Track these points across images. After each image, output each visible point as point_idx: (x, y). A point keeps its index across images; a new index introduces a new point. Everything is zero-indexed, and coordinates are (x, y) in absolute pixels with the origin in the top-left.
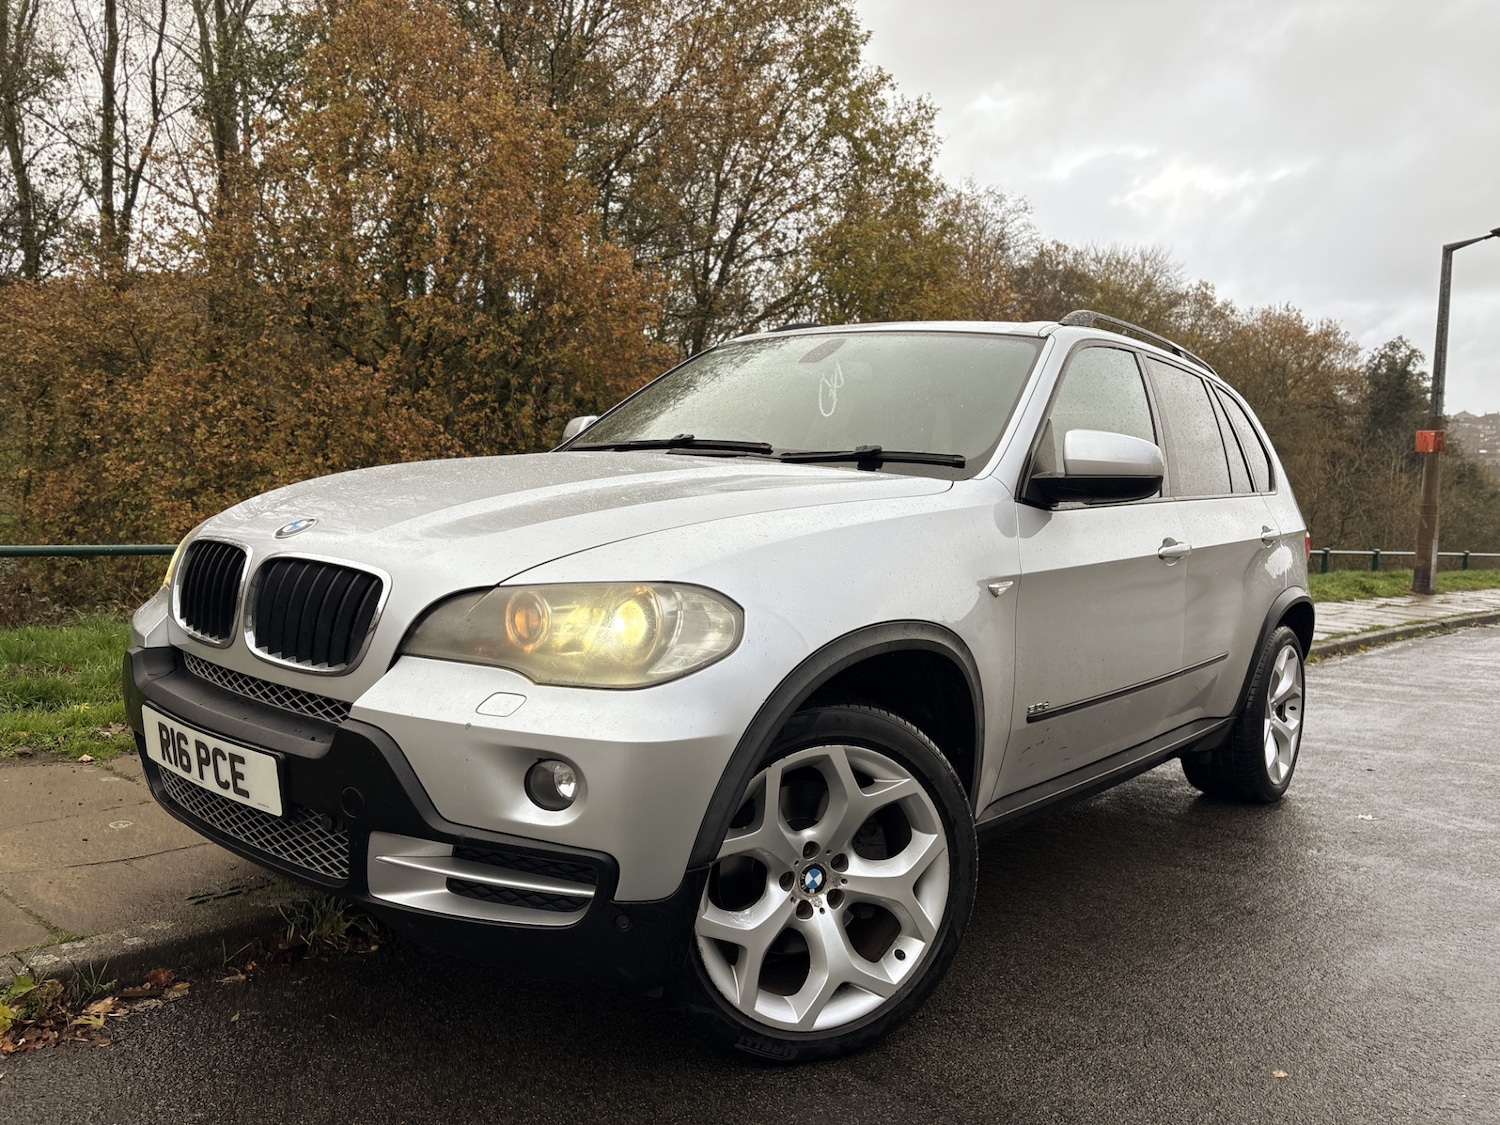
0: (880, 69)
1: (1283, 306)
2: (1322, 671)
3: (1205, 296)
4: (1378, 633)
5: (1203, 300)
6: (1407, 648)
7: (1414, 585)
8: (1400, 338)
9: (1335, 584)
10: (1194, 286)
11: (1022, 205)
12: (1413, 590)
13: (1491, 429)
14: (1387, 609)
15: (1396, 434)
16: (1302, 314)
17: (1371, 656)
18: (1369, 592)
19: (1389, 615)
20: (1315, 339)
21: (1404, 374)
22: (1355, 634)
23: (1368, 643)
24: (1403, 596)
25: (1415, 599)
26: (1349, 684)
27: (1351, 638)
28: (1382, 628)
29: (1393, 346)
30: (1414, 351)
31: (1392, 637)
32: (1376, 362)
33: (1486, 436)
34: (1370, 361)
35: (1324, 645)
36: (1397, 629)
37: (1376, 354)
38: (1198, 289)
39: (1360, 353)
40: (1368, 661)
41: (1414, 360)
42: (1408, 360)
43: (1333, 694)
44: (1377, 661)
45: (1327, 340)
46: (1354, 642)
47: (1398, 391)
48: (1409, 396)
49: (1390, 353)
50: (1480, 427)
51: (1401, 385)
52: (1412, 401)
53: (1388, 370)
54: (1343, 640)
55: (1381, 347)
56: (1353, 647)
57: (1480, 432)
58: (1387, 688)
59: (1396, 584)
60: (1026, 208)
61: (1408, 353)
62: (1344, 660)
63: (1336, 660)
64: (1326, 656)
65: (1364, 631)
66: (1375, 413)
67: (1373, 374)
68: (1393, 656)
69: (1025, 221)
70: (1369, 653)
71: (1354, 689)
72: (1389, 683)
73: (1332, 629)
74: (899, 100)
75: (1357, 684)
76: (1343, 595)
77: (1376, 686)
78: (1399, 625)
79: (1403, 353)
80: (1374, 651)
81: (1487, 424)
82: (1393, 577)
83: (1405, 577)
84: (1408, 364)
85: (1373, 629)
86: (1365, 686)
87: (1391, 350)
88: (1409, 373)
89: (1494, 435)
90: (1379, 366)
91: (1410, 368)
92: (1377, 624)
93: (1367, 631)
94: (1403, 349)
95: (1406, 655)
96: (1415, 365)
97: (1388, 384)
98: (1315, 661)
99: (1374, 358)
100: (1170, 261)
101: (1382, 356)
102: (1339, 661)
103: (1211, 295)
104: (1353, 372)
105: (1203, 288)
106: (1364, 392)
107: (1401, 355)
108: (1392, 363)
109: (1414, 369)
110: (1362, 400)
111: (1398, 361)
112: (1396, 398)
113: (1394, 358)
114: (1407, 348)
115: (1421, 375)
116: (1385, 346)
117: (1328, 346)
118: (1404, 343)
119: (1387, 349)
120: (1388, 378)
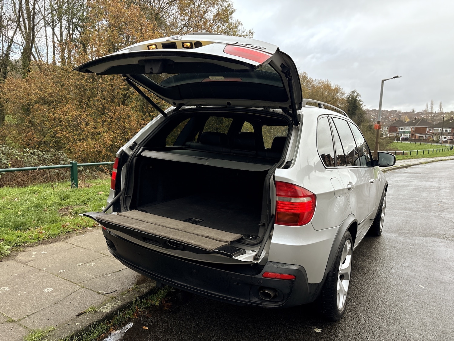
0: (238, 20)
1: (326, 80)
3: (305, 76)
8: (355, 90)
10: (302, 73)
13: (374, 114)
15: (354, 117)
16: (331, 83)
20: (334, 90)
21: (356, 100)
29: (353, 92)
30: (358, 94)
33: (373, 115)
34: (347, 96)
37: (349, 94)
38: (303, 74)
39: (345, 94)
41: (358, 96)
45: (337, 90)
47: (354, 105)
48: (357, 106)
49: (352, 94)
50: (371, 113)
51: (355, 103)
52: (358, 108)
53: (352, 99)
57: (371, 114)
61: (357, 94)
66: (349, 111)
67: (348, 100)
74: (243, 29)
79: (355, 94)
81: (373, 112)
84: (357, 97)
87: (353, 93)
89: (375, 115)
90: (349, 98)
91: (357, 98)
94: (356, 93)
96: (358, 98)
97: (352, 103)
99: (348, 95)
101: (351, 95)
103: (307, 76)
104: (343, 99)
105: (304, 74)
106: (345, 104)
107: (355, 95)
108: (352, 97)
109: (358, 99)
110: (345, 107)
111: (354, 96)
112: (354, 107)
113: (353, 96)
114: (357, 93)
115: (360, 100)
116: (351, 92)
117: (337, 92)
118: (356, 92)
119: (352, 93)
120: (351, 101)
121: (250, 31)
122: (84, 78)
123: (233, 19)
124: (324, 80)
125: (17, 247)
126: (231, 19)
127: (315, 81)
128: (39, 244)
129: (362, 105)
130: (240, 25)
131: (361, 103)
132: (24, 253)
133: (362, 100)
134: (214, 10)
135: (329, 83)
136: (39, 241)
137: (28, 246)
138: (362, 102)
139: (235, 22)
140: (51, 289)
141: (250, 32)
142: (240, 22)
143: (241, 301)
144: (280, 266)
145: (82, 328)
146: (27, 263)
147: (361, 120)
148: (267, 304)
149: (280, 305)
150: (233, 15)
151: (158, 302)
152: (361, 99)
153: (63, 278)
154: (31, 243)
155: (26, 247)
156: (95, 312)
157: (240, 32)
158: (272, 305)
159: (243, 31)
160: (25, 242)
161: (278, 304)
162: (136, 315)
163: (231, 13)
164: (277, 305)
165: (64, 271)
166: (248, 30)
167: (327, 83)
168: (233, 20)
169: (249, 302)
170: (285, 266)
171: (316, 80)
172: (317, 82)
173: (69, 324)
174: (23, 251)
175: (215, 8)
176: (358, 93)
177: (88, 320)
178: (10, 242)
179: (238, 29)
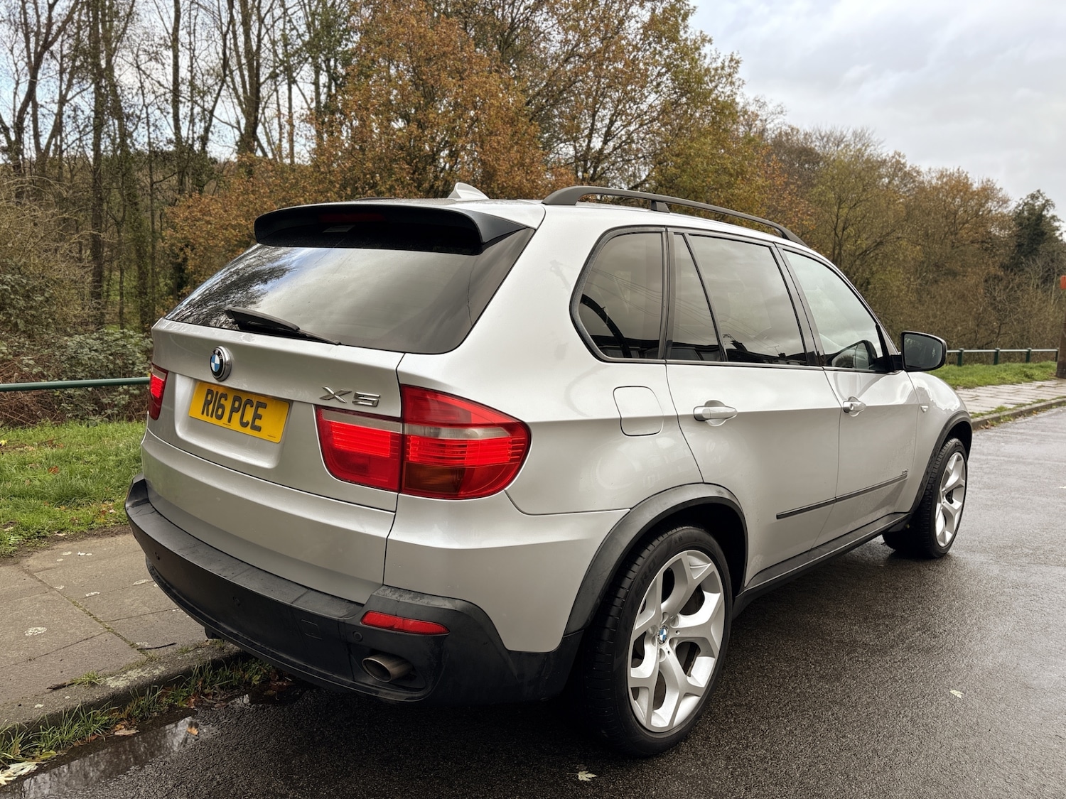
0: (701, 32)
1: (956, 170)
2: (1017, 426)
3: (898, 162)
4: (1042, 404)
5: (898, 166)
6: (1059, 412)
7: (1057, 373)
8: (1039, 191)
9: (1007, 373)
10: (891, 155)
11: (779, 109)
12: (1056, 376)
14: (1043, 389)
15: (1034, 260)
16: (969, 176)
17: (1040, 417)
18: (1030, 378)
19: (1045, 393)
20: (977, 193)
21: (1040, 217)
22: (1030, 404)
23: (1037, 410)
24: (1051, 380)
25: (1059, 382)
26: (1035, 432)
27: (1028, 407)
28: (1044, 401)
29: (1033, 197)
30: (1047, 201)
31: (1050, 406)
32: (1021, 208)
34: (1016, 208)
35: (1015, 411)
36: (1053, 402)
37: (1021, 202)
38: (893, 157)
39: (1010, 203)
40: (1041, 420)
41: (1048, 207)
42: (1044, 207)
43: (1028, 437)
44: (1045, 420)
45: (987, 193)
46: (1030, 409)
47: (1035, 229)
48: (1043, 234)
49: (1031, 202)
51: (1038, 225)
52: (1046, 237)
53: (1029, 214)
54: (1024, 408)
55: (1024, 197)
56: (1030, 412)
58: (1056, 434)
59: (1044, 372)
60: (782, 112)
61: (1044, 202)
62: (1026, 420)
63: (1021, 419)
64: (1016, 418)
65: (1034, 403)
66: (1020, 245)
67: (1018, 215)
68: (1053, 417)
69: (781, 120)
70: (1039, 416)
71: (1038, 435)
72: (1055, 432)
73: (1015, 402)
74: (713, 52)
75: (1038, 432)
76: (1015, 380)
77: (1049, 434)
78: (1053, 399)
80: (1041, 414)
82: (1042, 367)
83: (1049, 367)
84: (1043, 210)
85: (1040, 401)
86: (1043, 433)
87: (1032, 199)
88: (1044, 216)
90: (1022, 211)
91: (1045, 213)
92: (1041, 398)
93: (1037, 403)
94: (1040, 199)
95: (1060, 416)
96: (1048, 211)
97: (1029, 224)
98: (1011, 420)
99: (1019, 205)
100: (874, 138)
101: (1026, 204)
102: (1023, 420)
103: (903, 161)
104: (1003, 216)
105: (897, 157)
106: (1010, 228)
107: (1038, 203)
108: (1032, 209)
109: (1048, 213)
110: (1010, 236)
111: (1037, 207)
112: (1034, 234)
113: (1033, 205)
114: (1043, 199)
115: (1053, 217)
116: (1028, 197)
117: (987, 198)
118: (1041, 195)
119: (1029, 199)
120: (1028, 219)
121: (732, 56)
122: (335, 187)
123: (689, 31)
124: (951, 168)
125: (37, 538)
126: (686, 32)
127: (930, 173)
128: (90, 535)
129: (1058, 230)
130: (707, 44)
131: (1056, 224)
132: (47, 552)
133: (1059, 217)
134: (644, 12)
135: (964, 175)
136: (92, 529)
137: (63, 539)
138: (1059, 220)
139: (693, 37)
140: (42, 630)
141: (732, 60)
142: (706, 37)
143: (338, 681)
144: (406, 599)
145: (42, 716)
146: (35, 574)
147: (1054, 269)
148: (392, 693)
149: (419, 698)
150: (691, 20)
151: (258, 678)
152: (1055, 214)
153: (84, 610)
154: (72, 533)
155: (58, 540)
156: (93, 685)
157: (707, 61)
158: (400, 697)
159: (715, 57)
160: (61, 531)
161: (416, 695)
162: (193, 700)
163: (685, 18)
164: (413, 698)
165: (96, 595)
166: (729, 54)
167: (959, 177)
168: (689, 33)
169: (351, 685)
170: (419, 599)
171: (930, 169)
172: (934, 175)
173: (20, 705)
174: (47, 548)
175: (646, 8)
176: (1049, 198)
177: (69, 700)
178: (27, 529)
179: (703, 54)
